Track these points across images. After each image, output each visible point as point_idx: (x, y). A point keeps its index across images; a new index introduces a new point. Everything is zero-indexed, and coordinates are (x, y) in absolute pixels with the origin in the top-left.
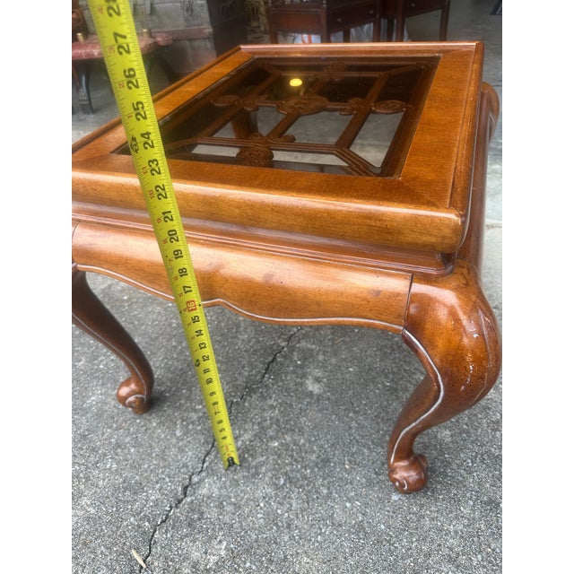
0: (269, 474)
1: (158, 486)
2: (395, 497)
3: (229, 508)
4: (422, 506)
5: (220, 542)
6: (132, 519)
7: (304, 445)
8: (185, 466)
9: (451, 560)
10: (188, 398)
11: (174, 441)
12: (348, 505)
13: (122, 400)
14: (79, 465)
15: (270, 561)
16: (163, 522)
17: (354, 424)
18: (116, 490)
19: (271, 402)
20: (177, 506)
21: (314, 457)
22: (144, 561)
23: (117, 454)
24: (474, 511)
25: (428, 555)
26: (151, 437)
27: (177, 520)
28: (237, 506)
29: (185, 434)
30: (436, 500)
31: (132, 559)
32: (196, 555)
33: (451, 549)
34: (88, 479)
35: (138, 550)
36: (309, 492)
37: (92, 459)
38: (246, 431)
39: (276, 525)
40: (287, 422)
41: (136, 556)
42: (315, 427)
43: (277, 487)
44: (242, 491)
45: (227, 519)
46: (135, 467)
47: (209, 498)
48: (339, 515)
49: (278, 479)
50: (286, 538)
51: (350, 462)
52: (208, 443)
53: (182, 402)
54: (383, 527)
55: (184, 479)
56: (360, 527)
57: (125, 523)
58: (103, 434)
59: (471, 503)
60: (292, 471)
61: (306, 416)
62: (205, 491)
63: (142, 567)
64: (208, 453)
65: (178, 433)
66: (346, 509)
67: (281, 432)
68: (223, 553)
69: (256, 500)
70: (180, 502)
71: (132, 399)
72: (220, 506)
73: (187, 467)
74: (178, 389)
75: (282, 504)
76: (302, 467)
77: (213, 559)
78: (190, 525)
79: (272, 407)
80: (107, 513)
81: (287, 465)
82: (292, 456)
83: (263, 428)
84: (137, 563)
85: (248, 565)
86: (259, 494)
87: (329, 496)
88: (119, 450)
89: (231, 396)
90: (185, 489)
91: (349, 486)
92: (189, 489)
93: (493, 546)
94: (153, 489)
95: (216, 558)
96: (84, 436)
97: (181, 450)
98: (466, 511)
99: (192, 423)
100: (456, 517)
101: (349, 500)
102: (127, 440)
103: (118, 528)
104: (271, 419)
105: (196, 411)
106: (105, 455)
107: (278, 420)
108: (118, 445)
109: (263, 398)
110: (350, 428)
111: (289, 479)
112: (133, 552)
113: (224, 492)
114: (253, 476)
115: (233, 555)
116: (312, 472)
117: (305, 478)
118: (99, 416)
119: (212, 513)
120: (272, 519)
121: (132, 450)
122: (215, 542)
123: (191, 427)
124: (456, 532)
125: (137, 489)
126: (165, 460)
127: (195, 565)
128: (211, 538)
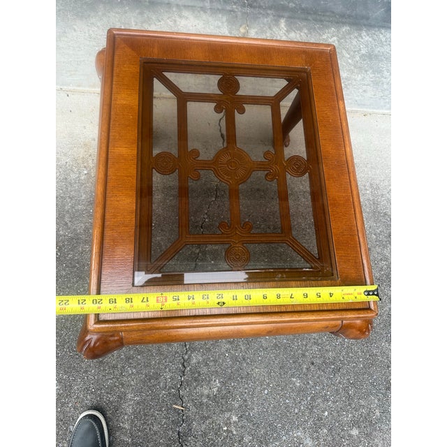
1: (167, 370)
5: (215, 381)
6: (164, 392)
8: (177, 352)
14: (111, 379)
15: (242, 378)
16: (181, 385)
18: (144, 382)
20: (184, 375)
22: (182, 407)
23: (131, 363)
27: (187, 381)
28: (216, 361)
31: (175, 409)
32: (206, 392)
34: (123, 385)
35: (176, 404)
37: (116, 372)
39: (238, 361)
41: (177, 407)
44: (214, 352)
45: (213, 369)
46: (148, 365)
47: (198, 363)
50: (245, 365)
55: (179, 360)
56: (276, 345)
57: (161, 395)
62: (194, 361)
63: (182, 410)
68: (219, 385)
69: (223, 354)
70: (184, 372)
72: (207, 365)
75: (236, 350)
77: (215, 390)
78: (196, 381)
80: (148, 396)
84: (179, 409)
85: (233, 384)
86: (223, 350)
88: (131, 361)
90: (183, 364)
92: (185, 363)
94: (166, 372)
95: (216, 388)
102: (132, 352)
103: (159, 400)
106: (123, 367)
108: (128, 358)
112: (174, 406)
113: (205, 357)
115: (223, 383)
119: (204, 370)
120: (234, 359)
121: (139, 357)
122: (212, 382)
125: (157, 376)
126: (163, 355)
127: (208, 396)
128: (209, 381)
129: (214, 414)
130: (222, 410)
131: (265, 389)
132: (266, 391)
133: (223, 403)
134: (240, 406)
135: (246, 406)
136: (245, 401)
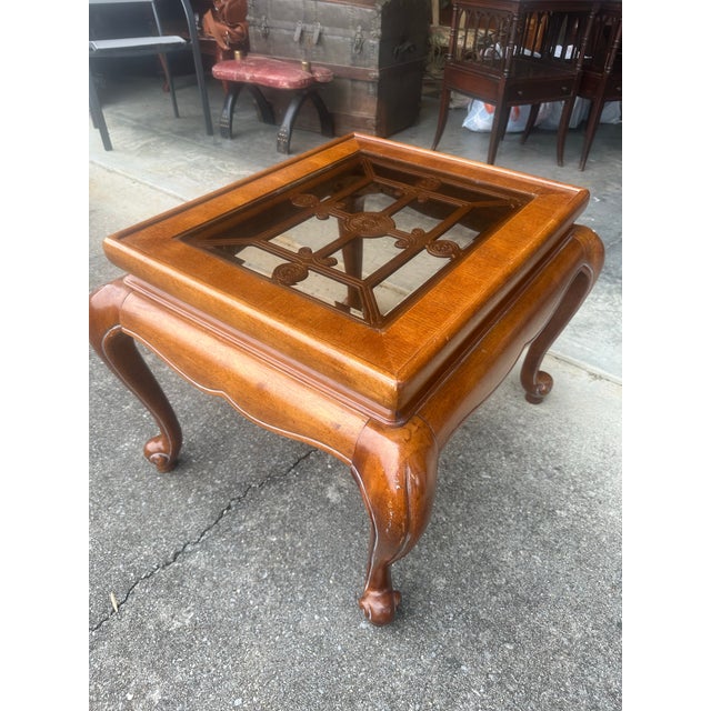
0: (257, 566)
1: (154, 544)
2: (363, 625)
3: (208, 584)
4: (385, 641)
5: (189, 611)
6: (121, 566)
7: (300, 548)
8: (185, 533)
9: (389, 699)
10: (211, 470)
11: (183, 507)
12: (316, 617)
13: (148, 454)
15: (225, 643)
16: (147, 577)
17: (356, 543)
18: (117, 535)
19: (286, 497)
20: (163, 568)
21: (303, 563)
22: (118, 607)
23: (129, 504)
24: (433, 662)
25: (370, 688)
26: (164, 497)
27: (159, 579)
28: (216, 585)
29: (196, 503)
30: (402, 640)
31: (108, 600)
32: (163, 616)
33: (394, 690)
35: (116, 594)
36: (286, 593)
37: (106, 501)
38: (252, 518)
39: (244, 613)
40: (292, 522)
41: (113, 599)
42: (317, 535)
43: (259, 579)
44: (226, 573)
45: (202, 594)
46: (142, 520)
47: (194, 569)
48: (304, 624)
49: (263, 572)
50: (248, 628)
51: (336, 578)
52: (213, 518)
53: (205, 472)
54: (339, 648)
55: (179, 545)
56: (319, 641)
57: (114, 568)
58: (124, 481)
59: (434, 655)
60: (279, 569)
61: (314, 521)
62: (193, 562)
63: (114, 611)
64: (209, 528)
65: (190, 501)
66: (312, 621)
67: (284, 528)
68: (187, 622)
69: (235, 586)
70: (168, 564)
71: (156, 455)
72: (201, 580)
73: (186, 535)
74: (206, 459)
75: (256, 596)
76: (289, 569)
77: (177, 624)
78: (168, 588)
79: (285, 503)
80: (102, 554)
81: (277, 562)
82: (284, 555)
83: (268, 520)
84: (112, 606)
85: (205, 639)
86: (240, 580)
87: (302, 604)
88: (132, 500)
89: (251, 480)
90: (176, 554)
91: (325, 601)
92: (180, 555)
93: (435, 701)
94: (149, 545)
95: (180, 624)
96: (106, 478)
97: (186, 518)
98: (425, 660)
99: (206, 496)
100: (413, 663)
101: (319, 613)
102: (143, 493)
103: (107, 570)
104: (279, 514)
105: (213, 484)
106: (118, 501)
107: (285, 517)
108: (133, 496)
109: (281, 491)
110: (350, 546)
111: (273, 576)
112: (112, 596)
113: (209, 568)
114: (241, 562)
115: (195, 627)
116: (297, 576)
117: (287, 579)
118: (126, 462)
119: (191, 584)
120: (242, 606)
121: (144, 504)
122: (184, 610)
123: (203, 498)
124: (406, 677)
125: (135, 540)
126: (169, 522)
127: (159, 625)
128: (182, 605)
129: (141, 657)
130: (153, 663)
131: (240, 695)
132: (238, 702)
133: (167, 654)
134: (182, 685)
135: (190, 693)
136: (197, 684)
